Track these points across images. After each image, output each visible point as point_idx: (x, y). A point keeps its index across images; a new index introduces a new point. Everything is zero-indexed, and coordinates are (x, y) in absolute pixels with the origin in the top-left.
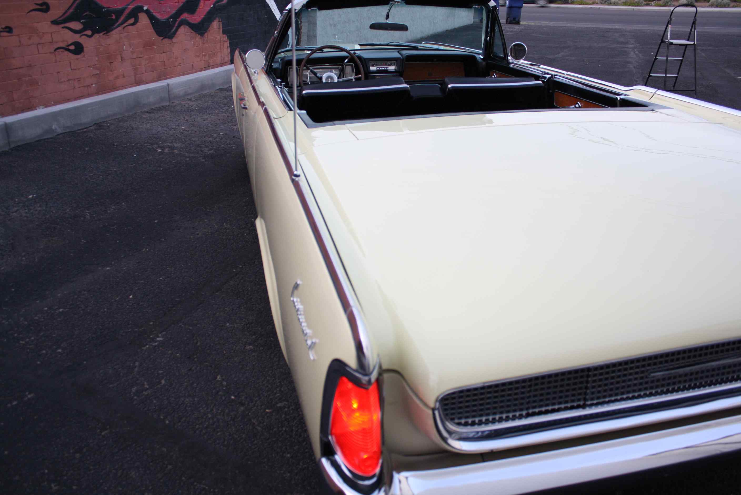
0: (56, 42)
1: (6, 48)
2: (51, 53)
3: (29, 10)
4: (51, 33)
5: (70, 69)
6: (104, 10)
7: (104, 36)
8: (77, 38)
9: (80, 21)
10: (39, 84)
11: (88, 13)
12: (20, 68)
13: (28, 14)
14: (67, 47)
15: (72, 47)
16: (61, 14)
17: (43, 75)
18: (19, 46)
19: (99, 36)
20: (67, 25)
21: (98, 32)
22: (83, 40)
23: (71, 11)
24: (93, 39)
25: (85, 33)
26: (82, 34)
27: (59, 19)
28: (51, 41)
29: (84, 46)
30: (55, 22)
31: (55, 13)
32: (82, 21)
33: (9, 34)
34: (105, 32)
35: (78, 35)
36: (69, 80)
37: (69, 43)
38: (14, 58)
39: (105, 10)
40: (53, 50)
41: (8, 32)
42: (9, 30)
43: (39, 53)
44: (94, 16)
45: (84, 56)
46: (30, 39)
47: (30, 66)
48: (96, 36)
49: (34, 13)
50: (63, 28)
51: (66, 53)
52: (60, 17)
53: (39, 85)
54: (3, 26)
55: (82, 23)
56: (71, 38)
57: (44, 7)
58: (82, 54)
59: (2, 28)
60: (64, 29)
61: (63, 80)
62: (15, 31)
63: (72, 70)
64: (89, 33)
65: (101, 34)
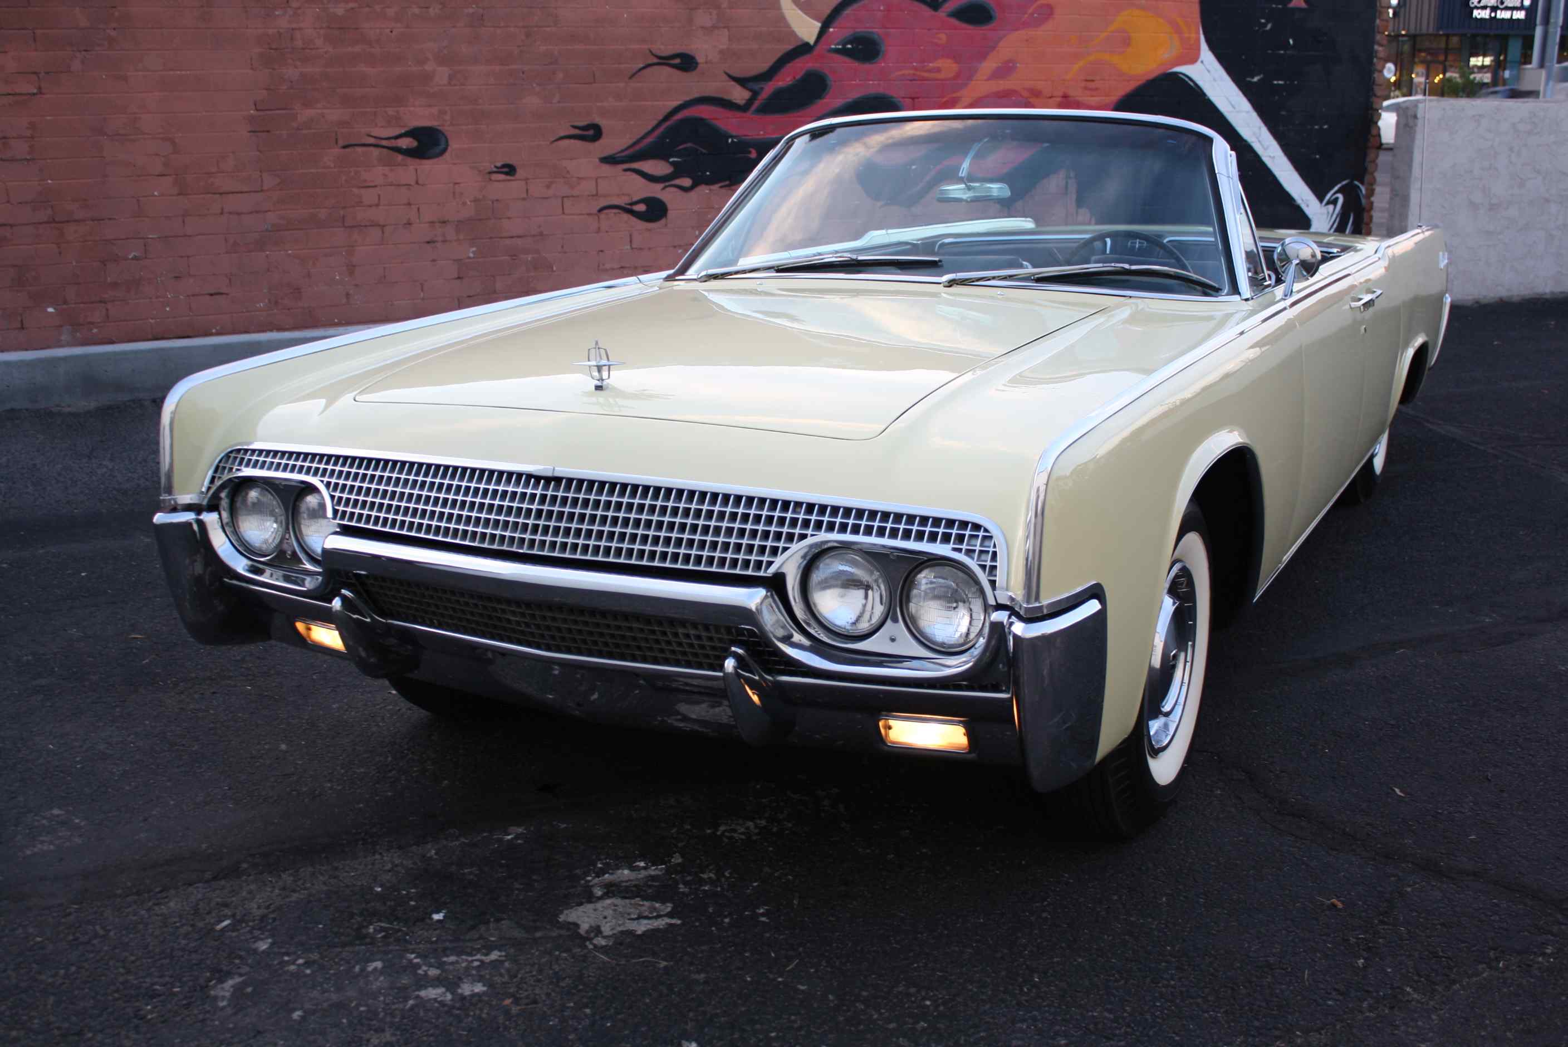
0: (605, 196)
1: (497, 200)
2: (589, 214)
3: (557, 137)
4: (597, 179)
5: (629, 247)
6: (730, 141)
7: (723, 191)
8: (655, 190)
9: (667, 161)
10: (555, 268)
11: (689, 145)
12: (519, 237)
13: (556, 143)
14: (629, 207)
15: (641, 208)
16: (625, 146)
17: (565, 253)
18: (524, 199)
19: (710, 190)
20: (635, 165)
21: (709, 182)
22: (668, 195)
23: (650, 140)
24: (693, 194)
25: (678, 182)
26: (667, 184)
27: (619, 155)
28: (594, 193)
29: (669, 206)
30: (610, 160)
31: (613, 143)
32: (671, 160)
33: (508, 177)
34: (727, 183)
35: (659, 186)
36: (622, 267)
37: (635, 199)
38: (509, 218)
39: (732, 141)
40: (595, 210)
41: (507, 174)
42: (509, 170)
43: (563, 213)
44: (704, 151)
45: (666, 225)
46: (548, 187)
47: (541, 234)
48: (704, 190)
49: (567, 142)
50: (626, 170)
51: (626, 216)
52: (622, 151)
53: (553, 271)
54: (499, 164)
55: (673, 164)
56: (639, 189)
57: (591, 132)
58: (663, 221)
59: (496, 167)
60: (628, 173)
61: (608, 266)
62: (520, 173)
63: (632, 249)
64: (687, 182)
65: (716, 187)
